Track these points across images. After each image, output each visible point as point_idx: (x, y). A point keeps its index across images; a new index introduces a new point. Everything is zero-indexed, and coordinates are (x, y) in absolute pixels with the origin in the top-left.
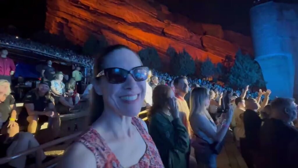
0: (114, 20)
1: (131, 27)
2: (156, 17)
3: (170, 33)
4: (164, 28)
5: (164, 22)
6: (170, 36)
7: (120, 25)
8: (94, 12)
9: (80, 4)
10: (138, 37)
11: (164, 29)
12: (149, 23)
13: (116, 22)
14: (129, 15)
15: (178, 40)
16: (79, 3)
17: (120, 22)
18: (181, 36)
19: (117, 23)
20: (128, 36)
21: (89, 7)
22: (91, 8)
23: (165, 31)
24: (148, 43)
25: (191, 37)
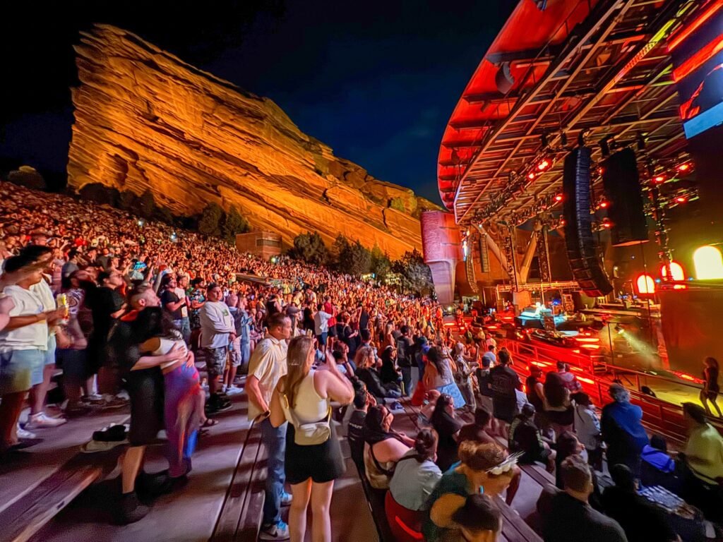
0: (238, 168)
1: (272, 185)
2: (313, 167)
3: (336, 199)
4: (326, 189)
5: (326, 178)
6: (336, 206)
7: (251, 179)
8: (195, 145)
9: (162, 124)
10: (286, 203)
11: (327, 191)
12: (301, 178)
13: (244, 172)
14: (267, 161)
15: (349, 212)
16: (160, 121)
17: (252, 174)
18: (354, 206)
19: (246, 175)
20: (265, 199)
21: (182, 133)
22: (187, 136)
23: (329, 194)
24: (301, 214)
25: (369, 207)
